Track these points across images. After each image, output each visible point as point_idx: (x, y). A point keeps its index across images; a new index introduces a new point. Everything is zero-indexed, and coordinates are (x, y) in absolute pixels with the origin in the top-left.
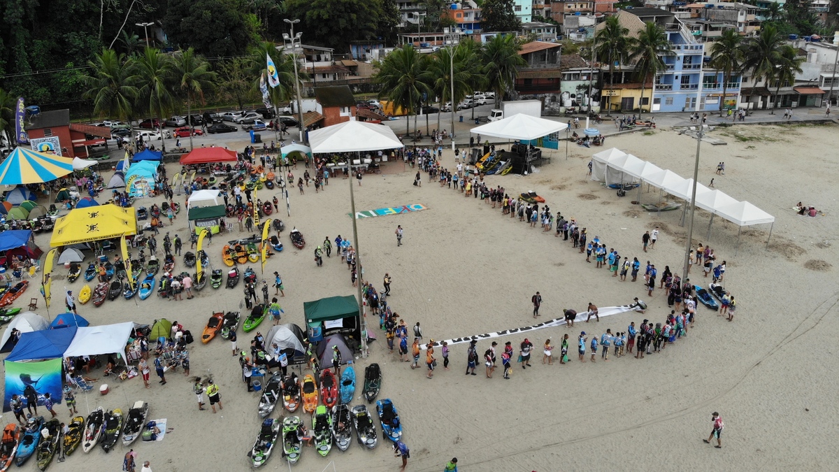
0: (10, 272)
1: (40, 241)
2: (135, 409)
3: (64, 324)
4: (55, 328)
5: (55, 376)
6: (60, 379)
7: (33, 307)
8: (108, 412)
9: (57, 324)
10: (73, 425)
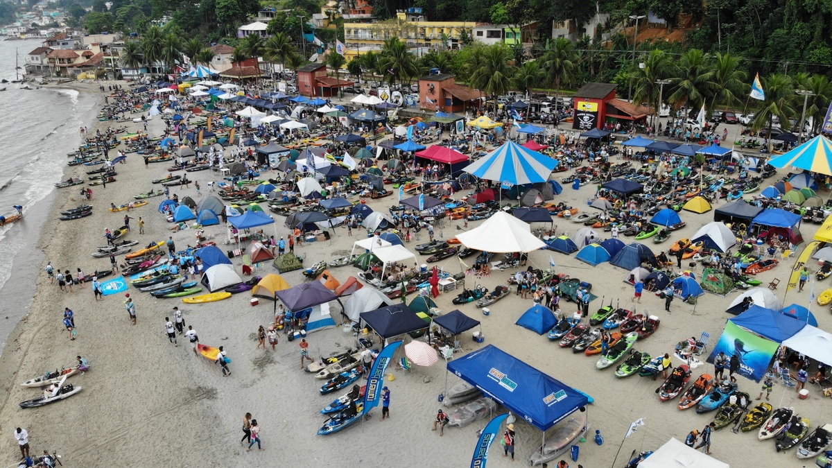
0: (766, 247)
1: (805, 229)
2: (824, 430)
3: (795, 315)
4: (785, 314)
5: (766, 357)
6: (769, 362)
7: (773, 286)
8: (798, 417)
9: (788, 312)
10: (760, 408)
